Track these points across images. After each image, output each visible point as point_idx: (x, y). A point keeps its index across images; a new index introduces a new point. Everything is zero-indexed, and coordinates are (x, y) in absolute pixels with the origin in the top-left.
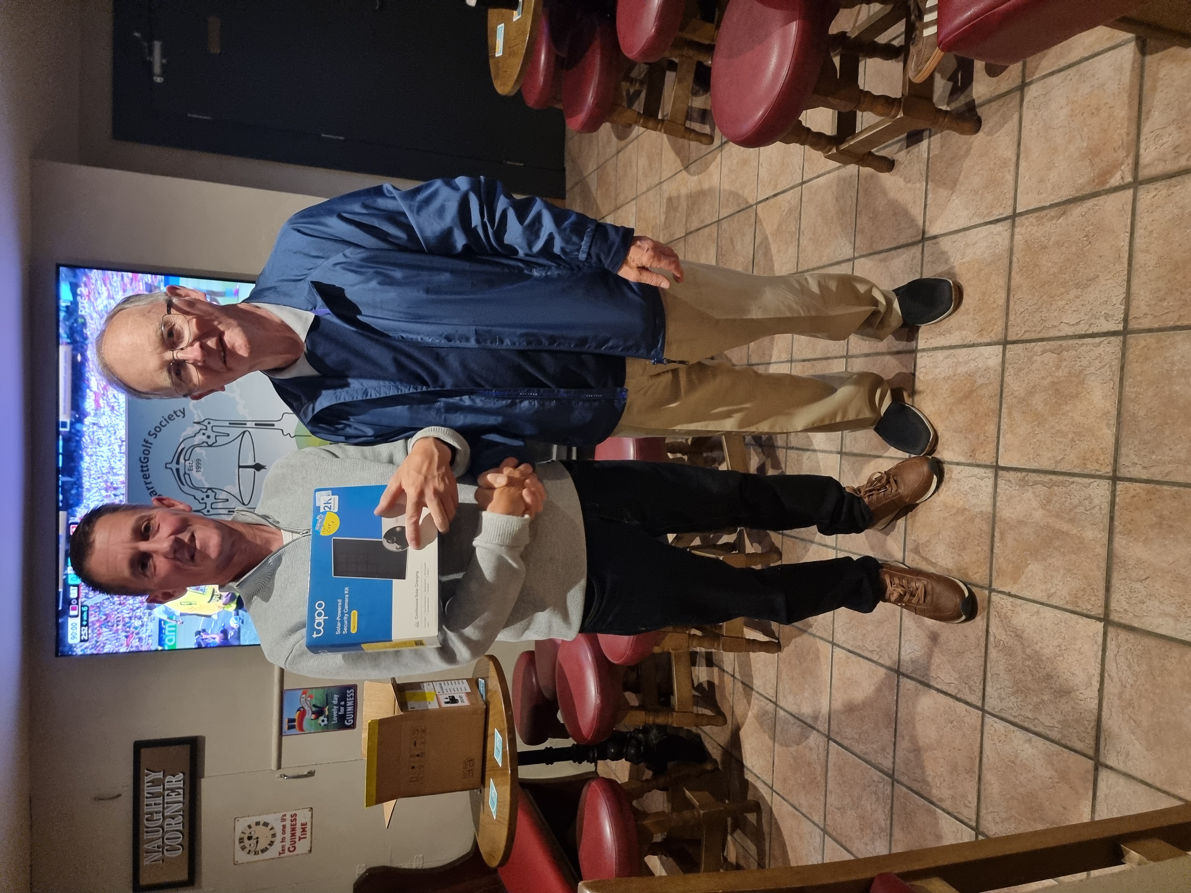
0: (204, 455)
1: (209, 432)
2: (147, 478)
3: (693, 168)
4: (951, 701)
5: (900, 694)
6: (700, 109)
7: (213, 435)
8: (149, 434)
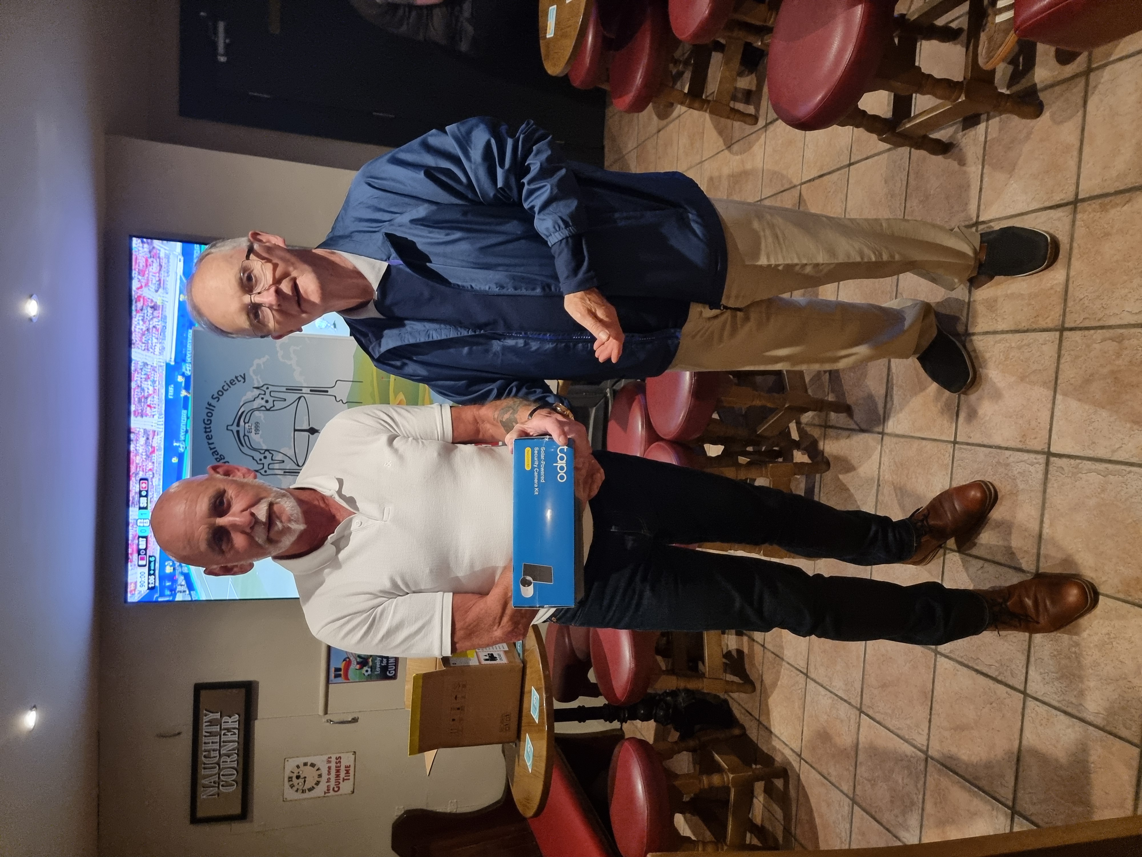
0: (262, 418)
1: (267, 397)
2: (209, 439)
3: (735, 147)
4: (991, 683)
5: (937, 673)
6: (744, 89)
7: (271, 400)
8: (212, 397)
